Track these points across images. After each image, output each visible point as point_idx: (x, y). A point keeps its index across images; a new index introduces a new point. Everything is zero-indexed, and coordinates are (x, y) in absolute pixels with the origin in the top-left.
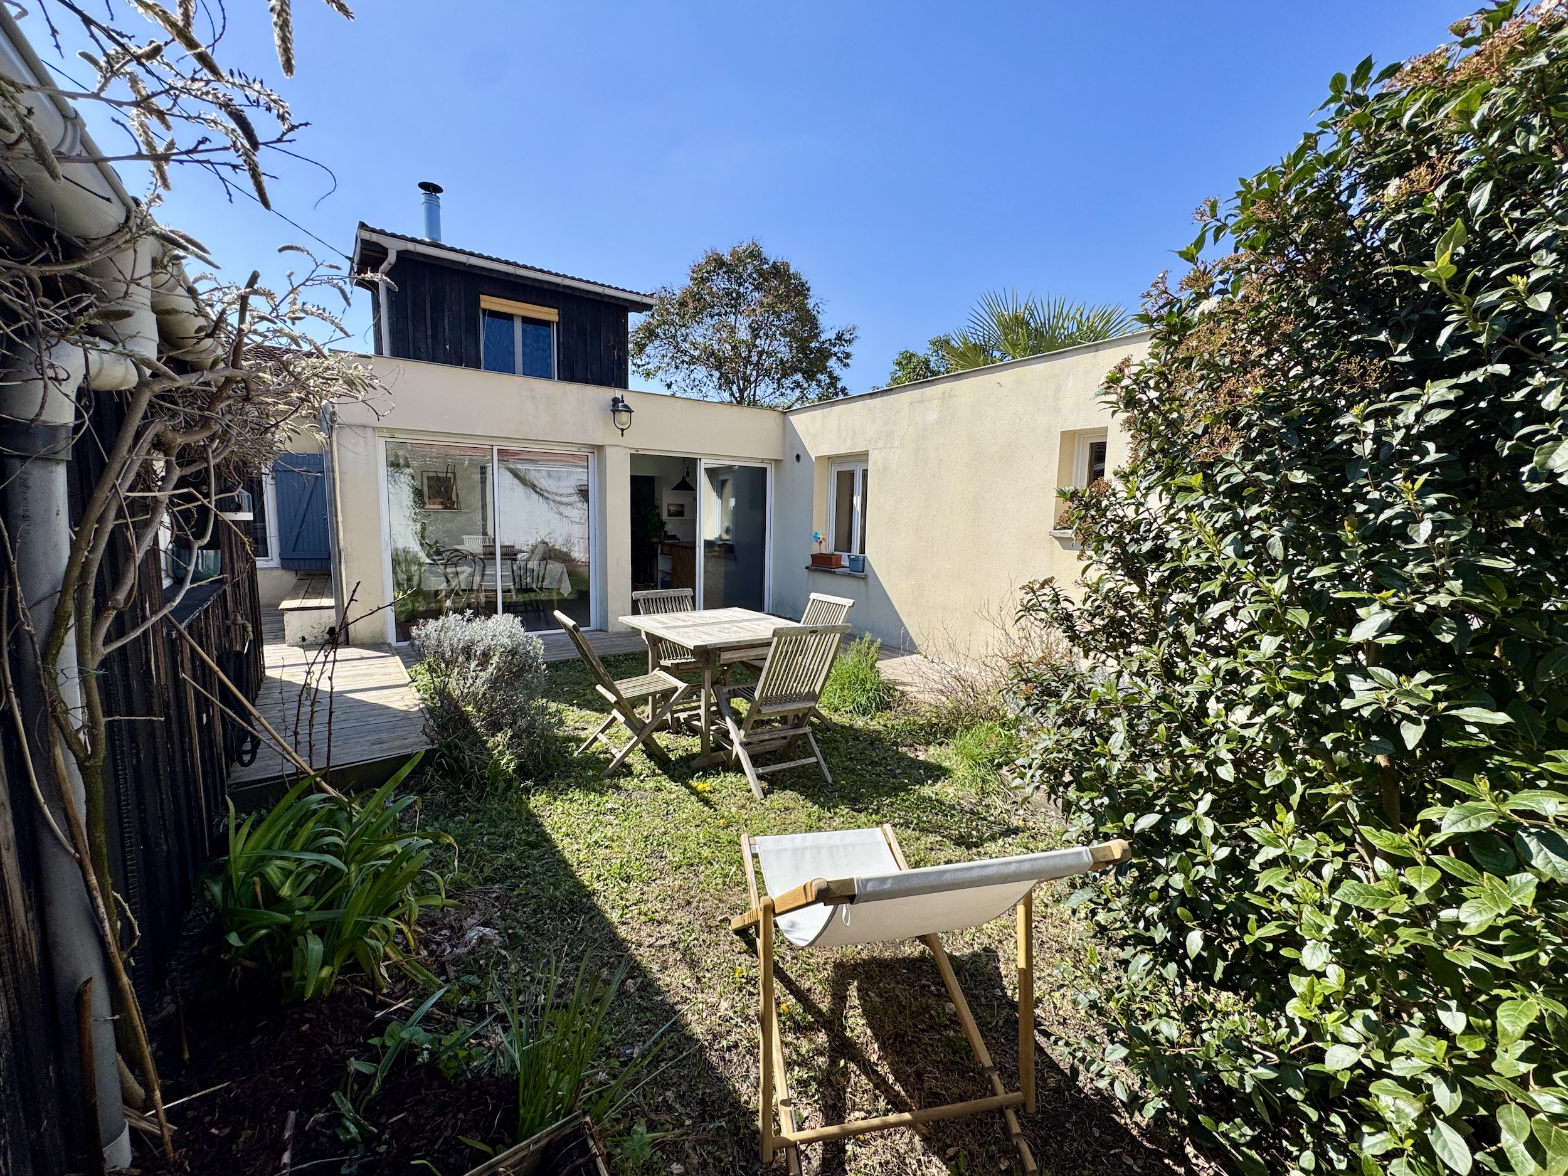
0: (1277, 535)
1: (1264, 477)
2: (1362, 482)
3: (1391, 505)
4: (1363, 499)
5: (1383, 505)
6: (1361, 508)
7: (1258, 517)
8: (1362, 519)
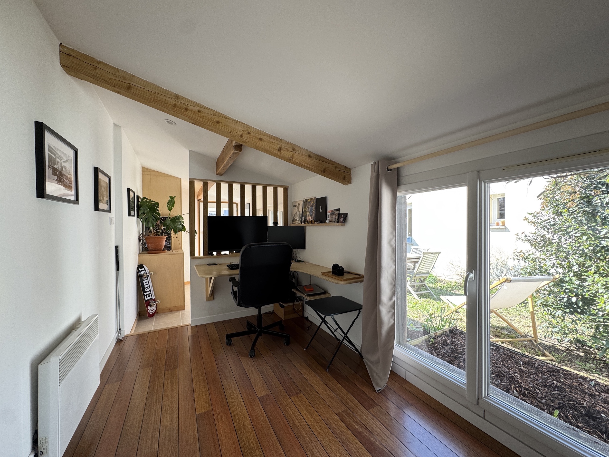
0: (584, 219)
1: (580, 209)
2: (599, 210)
3: (605, 213)
4: (600, 212)
5: (603, 213)
6: (599, 214)
7: (580, 216)
8: (600, 216)
